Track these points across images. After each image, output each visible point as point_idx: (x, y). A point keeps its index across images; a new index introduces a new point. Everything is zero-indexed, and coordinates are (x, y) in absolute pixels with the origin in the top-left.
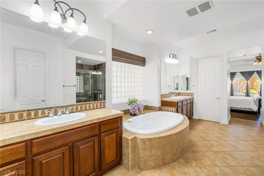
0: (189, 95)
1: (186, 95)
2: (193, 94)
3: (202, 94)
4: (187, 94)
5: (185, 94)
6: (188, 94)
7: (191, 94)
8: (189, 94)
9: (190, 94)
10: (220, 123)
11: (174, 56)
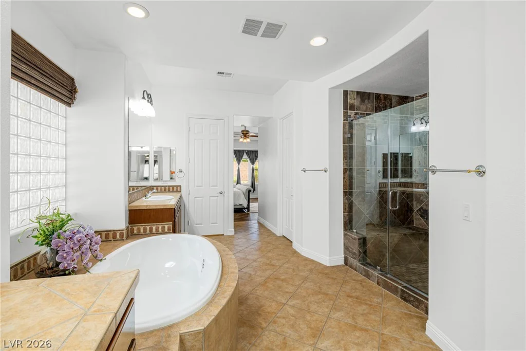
0: (171, 190)
1: (165, 190)
2: (180, 188)
3: (197, 186)
4: (167, 188)
5: (163, 188)
6: (169, 190)
7: (175, 188)
8: (171, 188)
9: (173, 189)
10: (223, 235)
11: (148, 97)
